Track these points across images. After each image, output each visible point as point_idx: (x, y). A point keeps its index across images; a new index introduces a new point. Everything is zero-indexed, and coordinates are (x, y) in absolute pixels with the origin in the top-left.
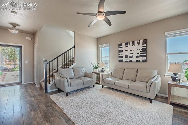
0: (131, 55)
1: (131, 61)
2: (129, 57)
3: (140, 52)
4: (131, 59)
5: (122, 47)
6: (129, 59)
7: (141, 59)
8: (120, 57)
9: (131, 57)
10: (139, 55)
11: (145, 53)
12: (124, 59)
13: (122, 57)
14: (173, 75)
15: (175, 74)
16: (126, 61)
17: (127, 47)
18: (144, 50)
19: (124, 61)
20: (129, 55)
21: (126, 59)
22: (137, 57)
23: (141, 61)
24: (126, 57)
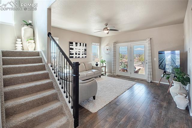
0: (79, 53)
1: (79, 57)
2: (78, 54)
3: (84, 51)
4: (79, 56)
5: (73, 46)
6: (78, 56)
7: (84, 56)
8: (71, 54)
9: (79, 54)
10: (83, 53)
11: (86, 52)
12: (74, 56)
13: (73, 54)
14: (96, 63)
15: (97, 63)
16: (76, 57)
17: (76, 46)
18: (85, 50)
19: (74, 57)
20: (78, 53)
21: (76, 55)
22: (82, 54)
23: (84, 57)
24: (76, 54)
